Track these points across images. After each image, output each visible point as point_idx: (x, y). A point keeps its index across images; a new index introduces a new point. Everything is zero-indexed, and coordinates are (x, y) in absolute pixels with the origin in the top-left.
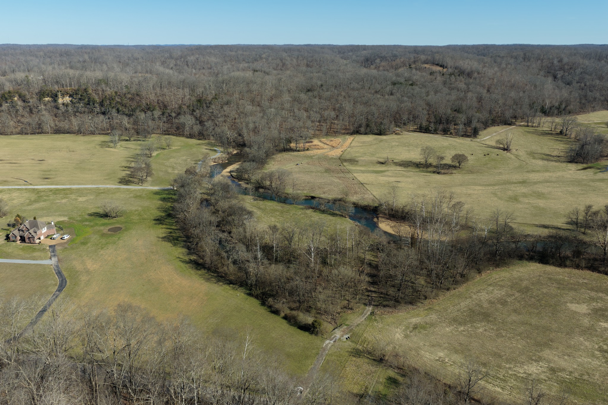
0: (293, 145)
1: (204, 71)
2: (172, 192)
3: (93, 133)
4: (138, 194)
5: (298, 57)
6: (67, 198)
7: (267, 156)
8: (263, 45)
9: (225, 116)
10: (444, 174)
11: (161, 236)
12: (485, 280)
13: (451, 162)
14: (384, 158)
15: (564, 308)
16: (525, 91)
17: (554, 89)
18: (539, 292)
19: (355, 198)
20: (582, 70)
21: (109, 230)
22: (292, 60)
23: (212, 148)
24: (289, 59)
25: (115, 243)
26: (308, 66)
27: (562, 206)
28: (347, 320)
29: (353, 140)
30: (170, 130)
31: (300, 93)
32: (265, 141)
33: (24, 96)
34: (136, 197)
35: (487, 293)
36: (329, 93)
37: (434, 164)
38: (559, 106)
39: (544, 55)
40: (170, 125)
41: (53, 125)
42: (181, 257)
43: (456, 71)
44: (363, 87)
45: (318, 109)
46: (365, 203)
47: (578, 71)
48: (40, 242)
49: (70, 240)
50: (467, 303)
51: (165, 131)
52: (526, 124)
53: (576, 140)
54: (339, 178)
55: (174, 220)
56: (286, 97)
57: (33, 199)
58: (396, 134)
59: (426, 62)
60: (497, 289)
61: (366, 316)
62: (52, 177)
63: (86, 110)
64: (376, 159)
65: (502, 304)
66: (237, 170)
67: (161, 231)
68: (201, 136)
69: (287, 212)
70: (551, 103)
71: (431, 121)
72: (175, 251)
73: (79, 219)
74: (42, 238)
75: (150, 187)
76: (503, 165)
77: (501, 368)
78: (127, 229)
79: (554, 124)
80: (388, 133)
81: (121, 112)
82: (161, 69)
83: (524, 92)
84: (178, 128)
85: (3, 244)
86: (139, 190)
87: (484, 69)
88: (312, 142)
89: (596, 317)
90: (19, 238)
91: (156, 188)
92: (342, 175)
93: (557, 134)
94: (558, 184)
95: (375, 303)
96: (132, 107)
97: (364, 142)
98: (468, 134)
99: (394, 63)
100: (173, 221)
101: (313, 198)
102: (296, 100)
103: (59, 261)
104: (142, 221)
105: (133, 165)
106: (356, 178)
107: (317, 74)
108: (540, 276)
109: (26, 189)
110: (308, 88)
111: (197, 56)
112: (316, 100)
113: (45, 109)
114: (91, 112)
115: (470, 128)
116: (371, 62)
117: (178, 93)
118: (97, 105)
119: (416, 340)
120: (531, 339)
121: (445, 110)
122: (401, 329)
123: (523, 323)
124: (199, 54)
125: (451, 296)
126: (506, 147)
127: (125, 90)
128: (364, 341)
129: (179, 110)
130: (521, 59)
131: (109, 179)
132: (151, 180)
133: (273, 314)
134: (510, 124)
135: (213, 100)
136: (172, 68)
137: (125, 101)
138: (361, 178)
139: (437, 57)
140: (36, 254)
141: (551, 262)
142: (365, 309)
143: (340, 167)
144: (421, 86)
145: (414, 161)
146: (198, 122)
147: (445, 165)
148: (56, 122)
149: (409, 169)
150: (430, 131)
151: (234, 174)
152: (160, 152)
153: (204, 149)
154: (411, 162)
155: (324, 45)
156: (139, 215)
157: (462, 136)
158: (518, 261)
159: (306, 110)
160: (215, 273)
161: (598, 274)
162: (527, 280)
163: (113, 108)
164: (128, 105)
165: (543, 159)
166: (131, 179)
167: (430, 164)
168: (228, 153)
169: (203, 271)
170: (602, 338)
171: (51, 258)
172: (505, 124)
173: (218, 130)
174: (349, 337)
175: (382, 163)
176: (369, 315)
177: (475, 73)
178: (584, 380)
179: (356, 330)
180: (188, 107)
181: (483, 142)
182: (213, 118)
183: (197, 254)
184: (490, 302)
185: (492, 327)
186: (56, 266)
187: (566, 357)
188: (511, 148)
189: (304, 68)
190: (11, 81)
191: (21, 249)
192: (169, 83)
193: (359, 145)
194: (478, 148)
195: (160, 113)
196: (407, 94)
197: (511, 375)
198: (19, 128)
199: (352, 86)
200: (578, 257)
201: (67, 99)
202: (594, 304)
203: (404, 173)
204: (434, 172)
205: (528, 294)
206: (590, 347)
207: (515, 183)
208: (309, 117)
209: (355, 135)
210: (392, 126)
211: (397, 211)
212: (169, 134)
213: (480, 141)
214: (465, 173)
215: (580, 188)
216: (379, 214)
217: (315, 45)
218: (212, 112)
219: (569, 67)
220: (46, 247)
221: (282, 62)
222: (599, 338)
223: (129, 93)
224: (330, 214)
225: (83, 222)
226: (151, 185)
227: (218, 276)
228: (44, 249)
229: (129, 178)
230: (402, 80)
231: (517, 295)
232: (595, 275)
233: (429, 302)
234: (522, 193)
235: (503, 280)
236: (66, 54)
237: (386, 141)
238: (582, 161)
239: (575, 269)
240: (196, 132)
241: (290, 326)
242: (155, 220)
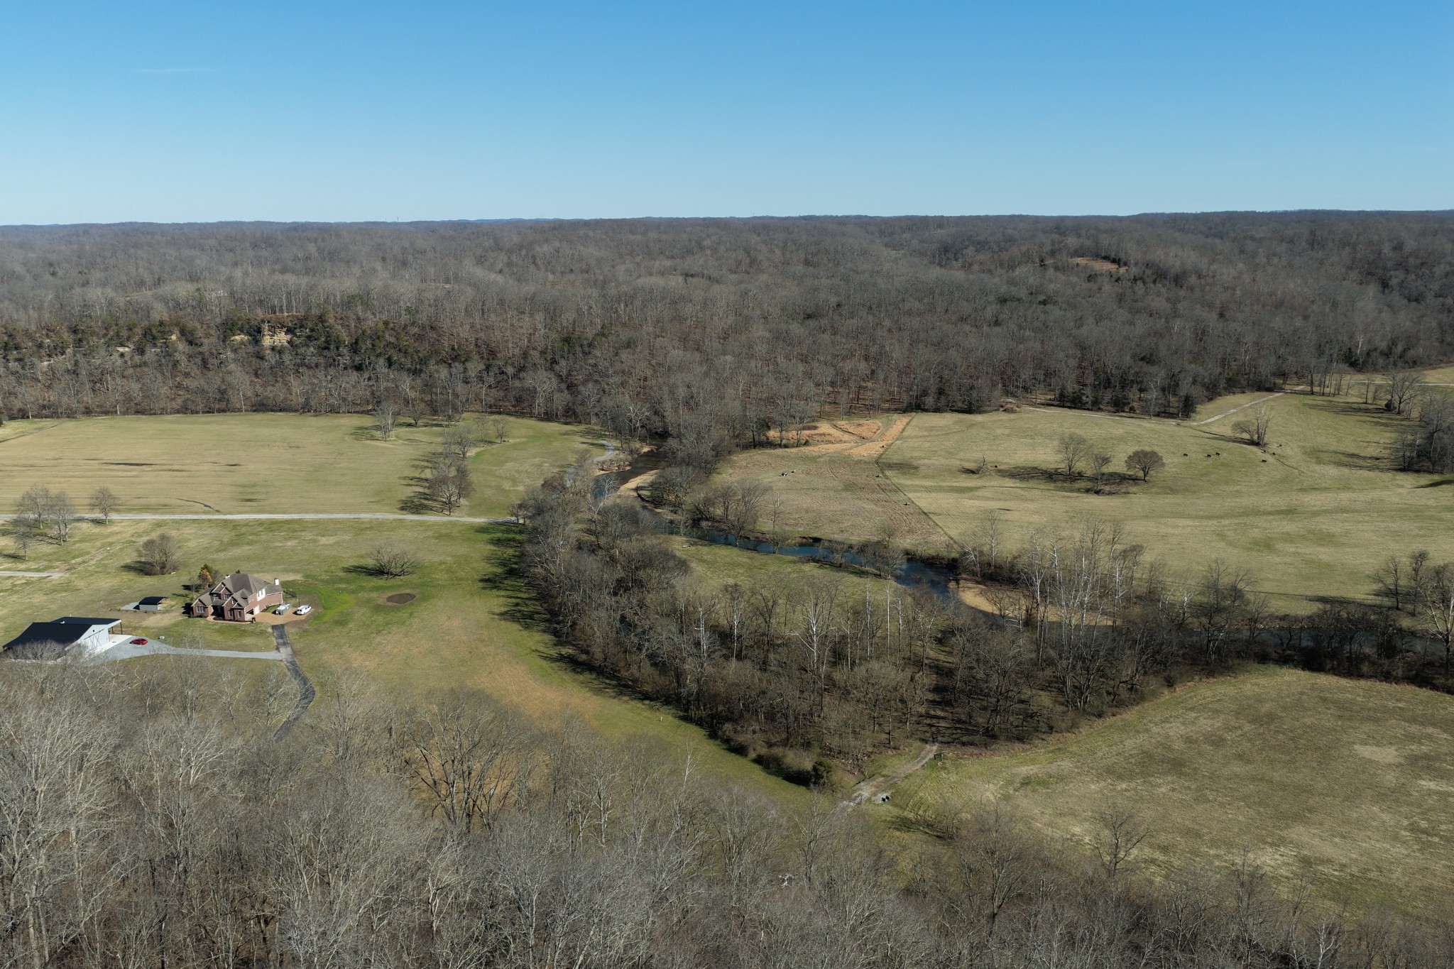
0: (773, 434)
1: (572, 277)
2: (513, 528)
3: (334, 410)
4: (444, 532)
5: (785, 245)
6: (295, 539)
7: (717, 456)
8: (704, 219)
9: (623, 372)
10: (1110, 493)
11: (497, 610)
12: (1180, 700)
13: (1125, 469)
14: (975, 461)
15: (1346, 752)
16: (1309, 316)
17: (1380, 311)
18: (1296, 723)
19: (909, 541)
20: (1448, 268)
21: (390, 599)
22: (771, 251)
23: (595, 442)
24: (764, 248)
25: (403, 623)
26: (807, 263)
27: (1372, 561)
28: (885, 767)
29: (907, 424)
30: (501, 403)
31: (790, 321)
32: (713, 424)
33: (192, 332)
34: (440, 537)
35: (1184, 724)
36: (855, 321)
37: (1089, 473)
38: (1390, 349)
39: (1358, 235)
40: (502, 394)
41: (249, 394)
42: (541, 649)
43: (1149, 272)
44: (932, 309)
45: (829, 358)
46: (932, 552)
47: (1439, 270)
48: (253, 618)
49: (311, 617)
50: (1138, 742)
51: (490, 407)
52: (1309, 389)
53: (1423, 424)
54: (876, 502)
55: (522, 580)
56: (759, 331)
57: (226, 540)
58: (1005, 410)
59: (1078, 253)
60: (1206, 715)
61: (924, 761)
62: (259, 497)
63: (322, 360)
64: (959, 463)
65: (1213, 743)
66: (652, 485)
67: (498, 601)
68: (570, 415)
69: (760, 569)
70: (1370, 341)
71: (1088, 382)
72: (529, 639)
73: (324, 577)
74: (257, 611)
75: (465, 517)
76: (1247, 475)
77: (1198, 856)
78: (425, 598)
79: (1372, 389)
80: (986, 408)
81: (396, 366)
82: (479, 272)
83: (1306, 318)
84: (519, 400)
85: (181, 621)
86: (444, 523)
87: (1212, 268)
88: (815, 428)
89: (1413, 771)
90: (211, 610)
91: (480, 520)
92: (882, 496)
93: (1379, 410)
94: (1369, 516)
95: (944, 739)
96: (421, 355)
97: (932, 428)
98: (1172, 410)
99: (1005, 256)
100: (521, 583)
101: (817, 540)
102: (780, 337)
103: (295, 653)
104: (456, 582)
105: (428, 474)
106: (913, 502)
107: (828, 281)
108: (1302, 693)
109: (209, 520)
110: (809, 311)
111: (557, 244)
112: (826, 337)
113: (235, 360)
114: (333, 363)
115: (1176, 399)
116: (955, 254)
117: (521, 324)
118: (344, 351)
119: (1027, 803)
120: (1268, 806)
121: (1117, 358)
122: (995, 785)
123: (1253, 779)
124: (560, 241)
125: (1106, 727)
126: (1255, 437)
127: (405, 318)
128: (920, 803)
129: (522, 361)
130: (1304, 243)
131: (379, 501)
132: (467, 503)
133: (733, 754)
134: (1270, 390)
135: (598, 338)
136: (500, 271)
137: (406, 341)
138: (924, 501)
139: (1105, 240)
140: (248, 641)
141: (1328, 666)
142: (923, 749)
143: (877, 479)
144: (1064, 306)
145: (1044, 466)
146: (563, 386)
147: (1112, 475)
148: (258, 387)
149: (1032, 484)
150: (1084, 404)
151: (645, 493)
152: (482, 449)
153: (578, 443)
154: (1036, 468)
155: (847, 217)
156: (449, 571)
157: (1158, 415)
158: (1256, 665)
159: (804, 359)
160: (612, 680)
161: (1432, 693)
162: (1272, 700)
163: (379, 355)
164: (411, 350)
165: (1339, 464)
166: (426, 502)
167: (1079, 473)
168: (631, 452)
169: (587, 676)
170: (1419, 808)
171: (277, 649)
172: (1259, 389)
173: (608, 402)
174: (887, 798)
175: (973, 472)
176: (930, 759)
177: (1190, 276)
178: (1370, 879)
179: (903, 785)
180: (543, 353)
181: (1205, 429)
182: (596, 377)
183: (574, 645)
184: (1189, 740)
185: (1187, 784)
186: (291, 662)
187: (1337, 840)
188: (1266, 440)
189: (800, 269)
190: (164, 300)
191: (218, 631)
192: (501, 302)
193: (921, 434)
194: (1192, 441)
195: (482, 366)
196: (1031, 323)
197: (1218, 867)
198: (179, 401)
199: (907, 306)
200: (1388, 657)
201: (282, 338)
202: (1413, 747)
203: (1019, 491)
204: (1088, 491)
205: (1272, 727)
206: (1392, 823)
207: (1270, 513)
208: (809, 375)
209: (913, 414)
210: (997, 393)
211: (1001, 567)
212: (500, 413)
213: (1199, 426)
214: (1158, 493)
215: (1416, 525)
216: (960, 574)
217: (826, 217)
218: (595, 365)
219: (1418, 262)
220: (267, 627)
221: (749, 256)
222: (1412, 809)
223: (413, 324)
224: (852, 573)
225: (334, 583)
226: (469, 515)
227: (619, 685)
228: (262, 633)
229: (422, 501)
230: (1023, 293)
231: (1248, 727)
232: (1425, 693)
233: (1057, 738)
234: (1283, 533)
235: (1220, 700)
236: (265, 243)
237: (982, 425)
238: (1431, 467)
239: (1381, 681)
240: (560, 408)
241: (767, 775)
242: (482, 580)
